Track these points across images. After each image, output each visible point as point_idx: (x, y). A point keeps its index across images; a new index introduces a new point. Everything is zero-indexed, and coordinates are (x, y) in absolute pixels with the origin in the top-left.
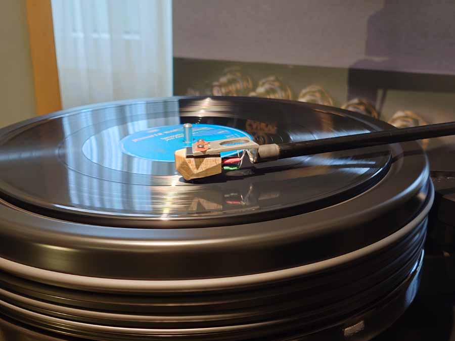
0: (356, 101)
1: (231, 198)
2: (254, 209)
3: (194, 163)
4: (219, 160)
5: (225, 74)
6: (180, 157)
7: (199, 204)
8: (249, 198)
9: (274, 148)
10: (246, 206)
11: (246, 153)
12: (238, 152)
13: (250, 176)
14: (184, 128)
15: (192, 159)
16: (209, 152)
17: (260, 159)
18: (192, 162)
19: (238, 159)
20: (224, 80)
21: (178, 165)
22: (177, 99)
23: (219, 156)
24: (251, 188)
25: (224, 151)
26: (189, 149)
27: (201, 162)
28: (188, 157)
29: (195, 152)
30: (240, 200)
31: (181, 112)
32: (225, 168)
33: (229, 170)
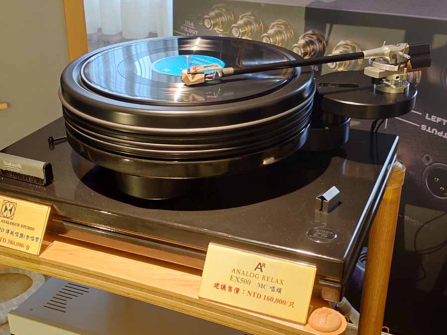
0: (310, 32)
1: (209, 94)
2: (220, 99)
3: (191, 77)
4: (203, 75)
5: (214, 10)
6: (185, 74)
7: (193, 97)
8: (219, 95)
9: (231, 70)
10: (216, 98)
11: (217, 73)
12: (213, 72)
13: (218, 83)
14: (186, 58)
15: (190, 75)
16: (198, 71)
17: (223, 75)
18: (190, 77)
19: (212, 75)
20: (212, 14)
21: (183, 77)
22: (176, 38)
23: (203, 73)
24: (219, 89)
25: (206, 71)
26: (189, 70)
27: (194, 77)
28: (188, 74)
29: (192, 71)
30: (213, 95)
31: (179, 47)
32: (206, 79)
33: (208, 81)
